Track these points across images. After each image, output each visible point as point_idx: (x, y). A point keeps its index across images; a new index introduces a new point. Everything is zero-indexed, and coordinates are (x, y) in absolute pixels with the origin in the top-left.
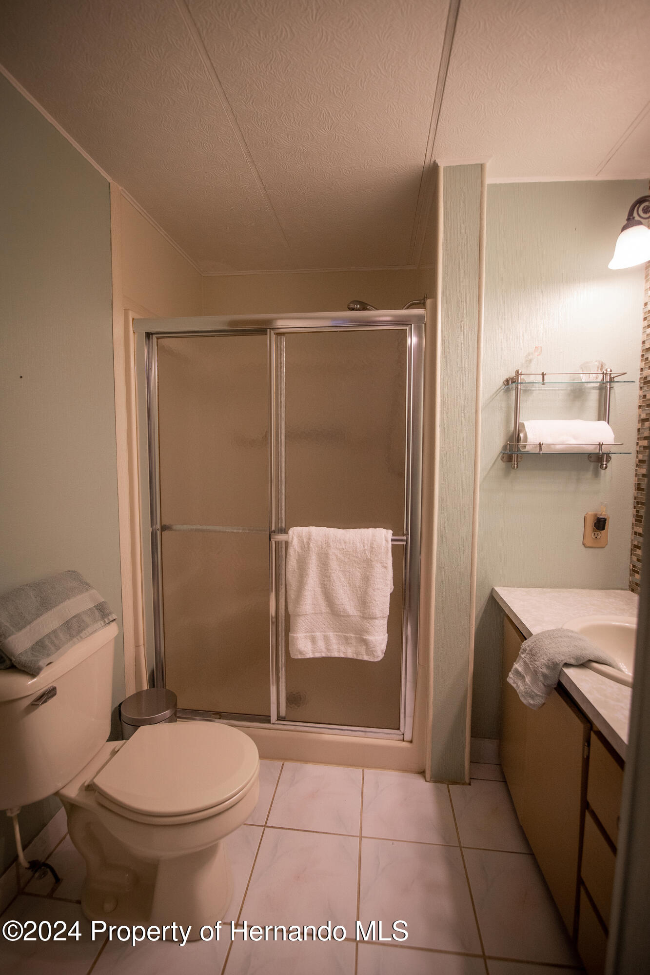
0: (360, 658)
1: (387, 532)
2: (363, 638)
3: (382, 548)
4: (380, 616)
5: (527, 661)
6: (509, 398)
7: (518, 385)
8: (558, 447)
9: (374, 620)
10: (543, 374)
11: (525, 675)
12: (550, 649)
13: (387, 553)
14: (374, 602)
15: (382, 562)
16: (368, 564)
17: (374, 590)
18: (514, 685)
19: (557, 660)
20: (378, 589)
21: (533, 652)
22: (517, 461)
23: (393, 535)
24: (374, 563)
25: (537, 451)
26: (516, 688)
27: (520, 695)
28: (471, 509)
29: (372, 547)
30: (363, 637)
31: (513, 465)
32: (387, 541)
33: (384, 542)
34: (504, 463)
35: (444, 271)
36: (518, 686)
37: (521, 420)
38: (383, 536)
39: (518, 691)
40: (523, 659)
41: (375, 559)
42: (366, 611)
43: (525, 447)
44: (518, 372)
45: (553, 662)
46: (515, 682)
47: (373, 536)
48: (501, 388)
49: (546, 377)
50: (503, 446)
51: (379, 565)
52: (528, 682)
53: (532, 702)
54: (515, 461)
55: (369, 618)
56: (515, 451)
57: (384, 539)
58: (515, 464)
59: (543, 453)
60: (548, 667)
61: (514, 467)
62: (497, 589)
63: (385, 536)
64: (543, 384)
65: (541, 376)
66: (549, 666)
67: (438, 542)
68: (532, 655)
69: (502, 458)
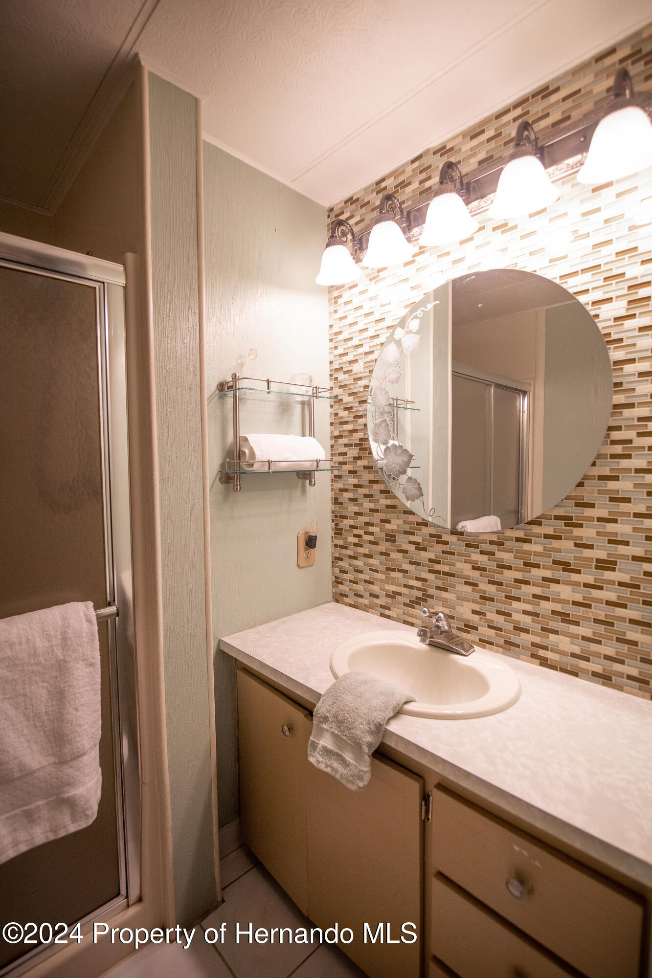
0: (62, 833)
1: (86, 607)
2: (64, 798)
3: (84, 635)
4: (89, 747)
5: (336, 732)
6: (223, 406)
7: (236, 392)
8: (283, 464)
9: (81, 759)
10: (268, 382)
11: (340, 752)
12: (361, 708)
13: (93, 640)
14: (77, 728)
15: (86, 657)
16: (62, 667)
17: (76, 709)
18: (328, 770)
19: (378, 720)
20: (83, 705)
21: (340, 718)
22: (239, 483)
23: (96, 607)
24: (72, 664)
25: (266, 469)
26: (333, 773)
27: (344, 782)
28: (202, 549)
29: (64, 639)
30: (63, 795)
31: (235, 487)
32: (89, 621)
33: (85, 624)
34: (222, 485)
35: (154, 219)
36: (336, 771)
37: (242, 433)
38: (82, 614)
39: (337, 776)
40: (327, 731)
41: (74, 656)
42: (66, 751)
43: (252, 465)
44: (236, 376)
45: (375, 725)
46: (327, 766)
47: (64, 619)
48: (214, 393)
49: (271, 384)
50: (221, 464)
51: (81, 665)
52: (351, 761)
53: (361, 784)
54: (237, 483)
55: (71, 760)
56: (237, 470)
57: (84, 619)
58: (237, 486)
59: (272, 472)
60: (371, 733)
61: (237, 489)
62: (226, 639)
63: (85, 615)
64: (268, 393)
65: (266, 383)
66: (372, 731)
67: (164, 603)
68: (339, 722)
69: (220, 480)
